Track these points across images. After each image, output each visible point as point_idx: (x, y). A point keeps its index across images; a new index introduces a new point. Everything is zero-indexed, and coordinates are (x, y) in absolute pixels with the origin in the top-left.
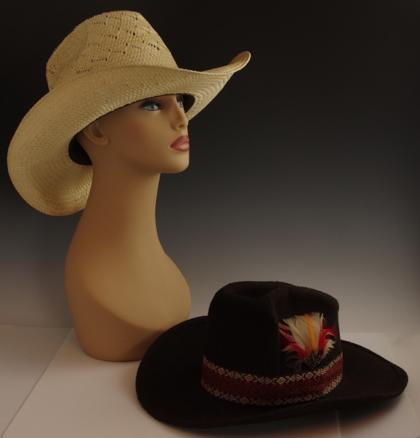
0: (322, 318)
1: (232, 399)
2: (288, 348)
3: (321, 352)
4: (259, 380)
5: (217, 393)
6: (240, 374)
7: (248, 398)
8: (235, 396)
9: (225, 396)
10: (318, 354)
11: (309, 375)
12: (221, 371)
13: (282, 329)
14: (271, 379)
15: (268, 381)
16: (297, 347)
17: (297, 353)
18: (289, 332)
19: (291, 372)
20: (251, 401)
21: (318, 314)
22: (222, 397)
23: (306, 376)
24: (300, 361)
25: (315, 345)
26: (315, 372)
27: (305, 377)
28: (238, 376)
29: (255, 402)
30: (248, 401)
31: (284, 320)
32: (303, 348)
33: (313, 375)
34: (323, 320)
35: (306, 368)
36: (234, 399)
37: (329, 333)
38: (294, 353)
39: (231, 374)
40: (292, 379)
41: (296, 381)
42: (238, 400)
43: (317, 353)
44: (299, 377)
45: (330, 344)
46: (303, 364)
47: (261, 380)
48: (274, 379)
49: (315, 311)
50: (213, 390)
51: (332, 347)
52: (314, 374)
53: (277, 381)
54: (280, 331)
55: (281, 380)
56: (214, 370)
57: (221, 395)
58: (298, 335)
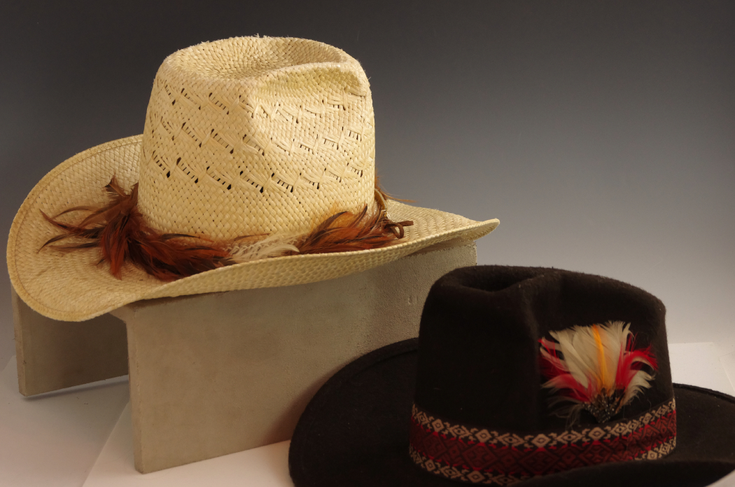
0: (627, 331)
1: (456, 474)
2: (555, 382)
3: (620, 392)
4: (500, 438)
5: (430, 466)
6: (469, 430)
7: (482, 472)
8: (460, 469)
9: (444, 471)
10: (614, 396)
11: (596, 433)
12: (438, 425)
13: (545, 349)
14: (522, 437)
15: (517, 441)
16: (573, 381)
17: (571, 391)
18: (559, 354)
19: (560, 427)
20: (487, 478)
21: (621, 325)
22: (438, 472)
23: (591, 435)
24: (579, 407)
25: (609, 378)
26: (608, 428)
27: (587, 436)
28: (465, 432)
29: (495, 479)
30: (482, 478)
31: (552, 334)
32: (584, 382)
33: (603, 433)
34: (629, 336)
35: (589, 420)
36: (459, 475)
37: (638, 359)
38: (566, 391)
39: (453, 430)
40: (562, 438)
41: (569, 442)
42: (465, 475)
43: (612, 393)
44: (576, 436)
45: (640, 380)
46: (584, 412)
47: (503, 439)
48: (527, 438)
49: (615, 319)
50: (425, 461)
51: (647, 385)
52: (607, 432)
53: (534, 441)
54: (542, 350)
55: (541, 440)
56: (426, 425)
57: (437, 468)
58: (575, 360)
